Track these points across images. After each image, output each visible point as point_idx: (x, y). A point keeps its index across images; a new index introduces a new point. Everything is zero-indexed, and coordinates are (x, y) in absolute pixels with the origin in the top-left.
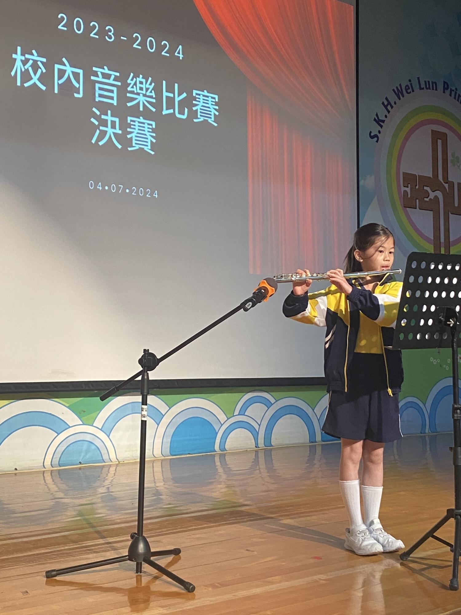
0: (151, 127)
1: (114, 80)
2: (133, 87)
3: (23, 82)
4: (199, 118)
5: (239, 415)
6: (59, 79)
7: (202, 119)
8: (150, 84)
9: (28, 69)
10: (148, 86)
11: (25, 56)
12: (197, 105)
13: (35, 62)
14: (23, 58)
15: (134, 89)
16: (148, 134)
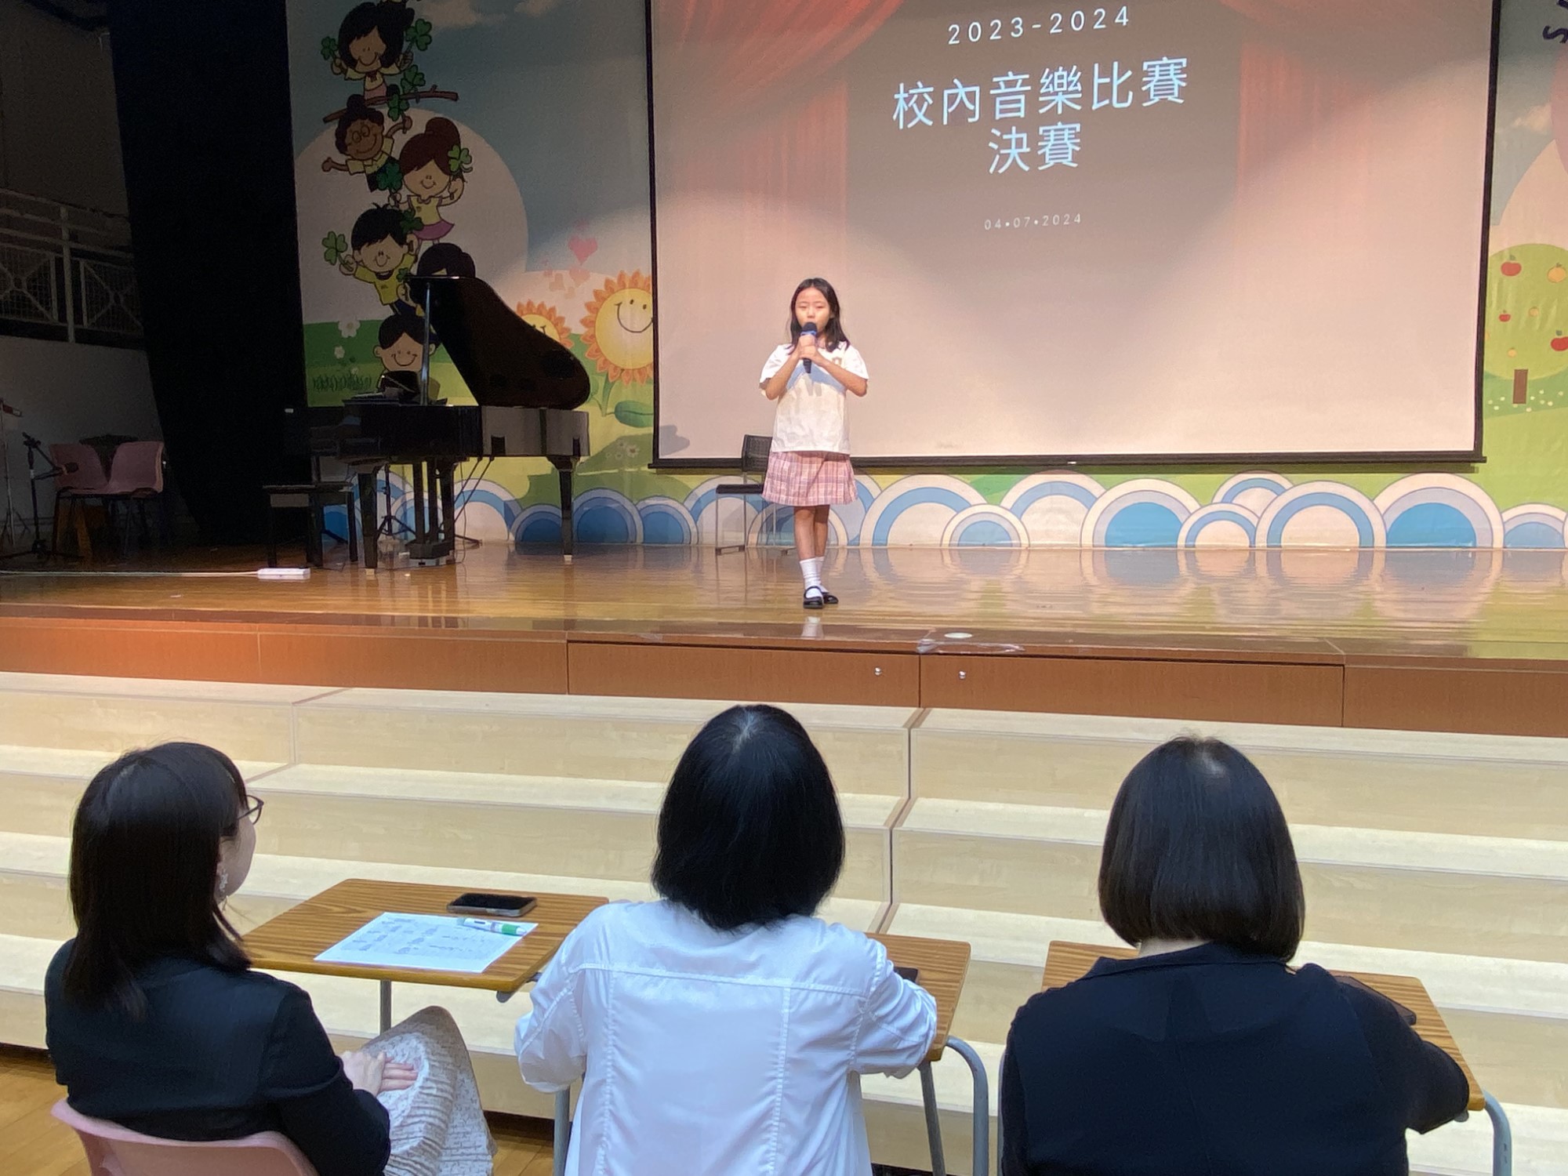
0: (1074, 132)
1: (1022, 86)
2: (1048, 87)
3: (906, 122)
4: (1153, 100)
5: (1222, 502)
6: (949, 107)
7: (1157, 99)
8: (1075, 75)
9: (912, 106)
10: (1070, 78)
11: (908, 92)
12: (1149, 82)
13: (921, 95)
14: (906, 95)
15: (1051, 89)
16: (1068, 142)
